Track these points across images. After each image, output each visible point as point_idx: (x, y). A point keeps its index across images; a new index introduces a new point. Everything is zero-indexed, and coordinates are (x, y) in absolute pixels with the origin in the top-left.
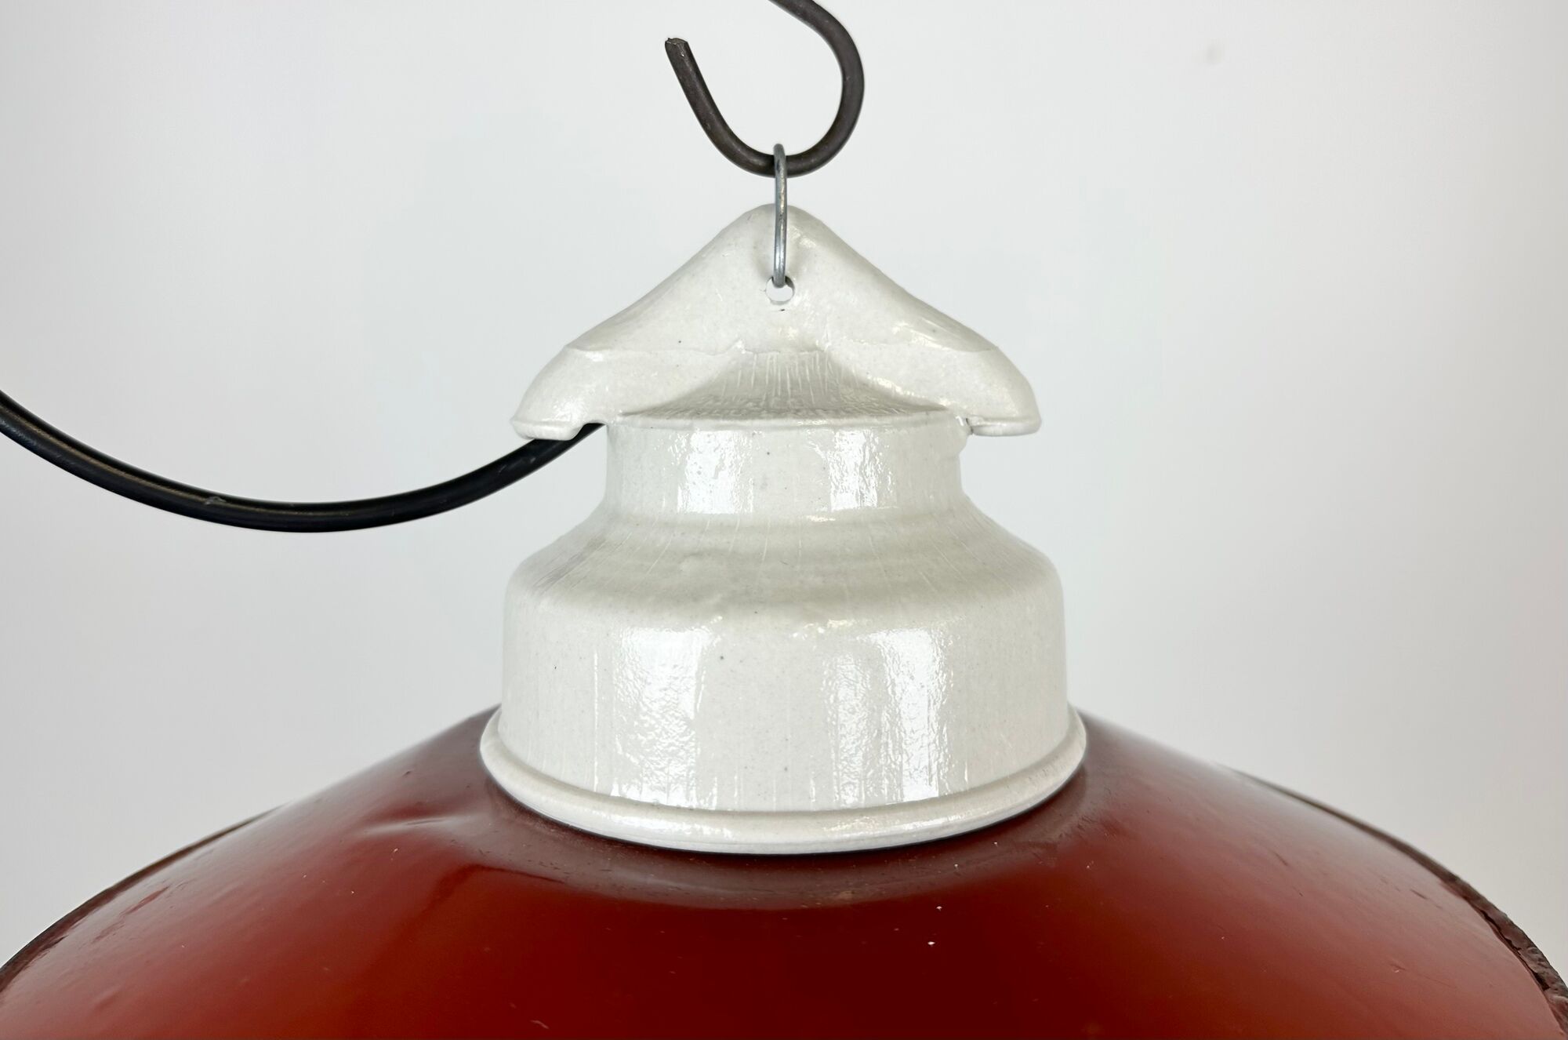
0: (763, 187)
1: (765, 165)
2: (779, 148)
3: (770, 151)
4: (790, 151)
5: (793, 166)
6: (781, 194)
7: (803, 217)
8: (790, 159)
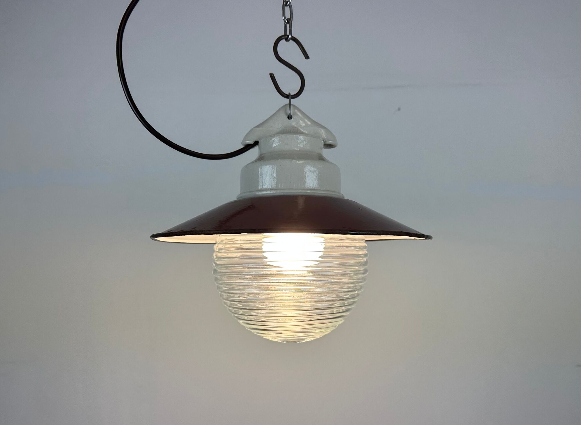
0: (287, 101)
1: (287, 96)
2: (289, 93)
3: (288, 94)
4: (292, 94)
5: (292, 97)
6: (290, 101)
7: (294, 106)
8: (292, 96)
